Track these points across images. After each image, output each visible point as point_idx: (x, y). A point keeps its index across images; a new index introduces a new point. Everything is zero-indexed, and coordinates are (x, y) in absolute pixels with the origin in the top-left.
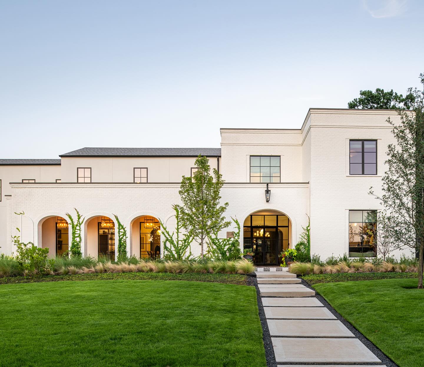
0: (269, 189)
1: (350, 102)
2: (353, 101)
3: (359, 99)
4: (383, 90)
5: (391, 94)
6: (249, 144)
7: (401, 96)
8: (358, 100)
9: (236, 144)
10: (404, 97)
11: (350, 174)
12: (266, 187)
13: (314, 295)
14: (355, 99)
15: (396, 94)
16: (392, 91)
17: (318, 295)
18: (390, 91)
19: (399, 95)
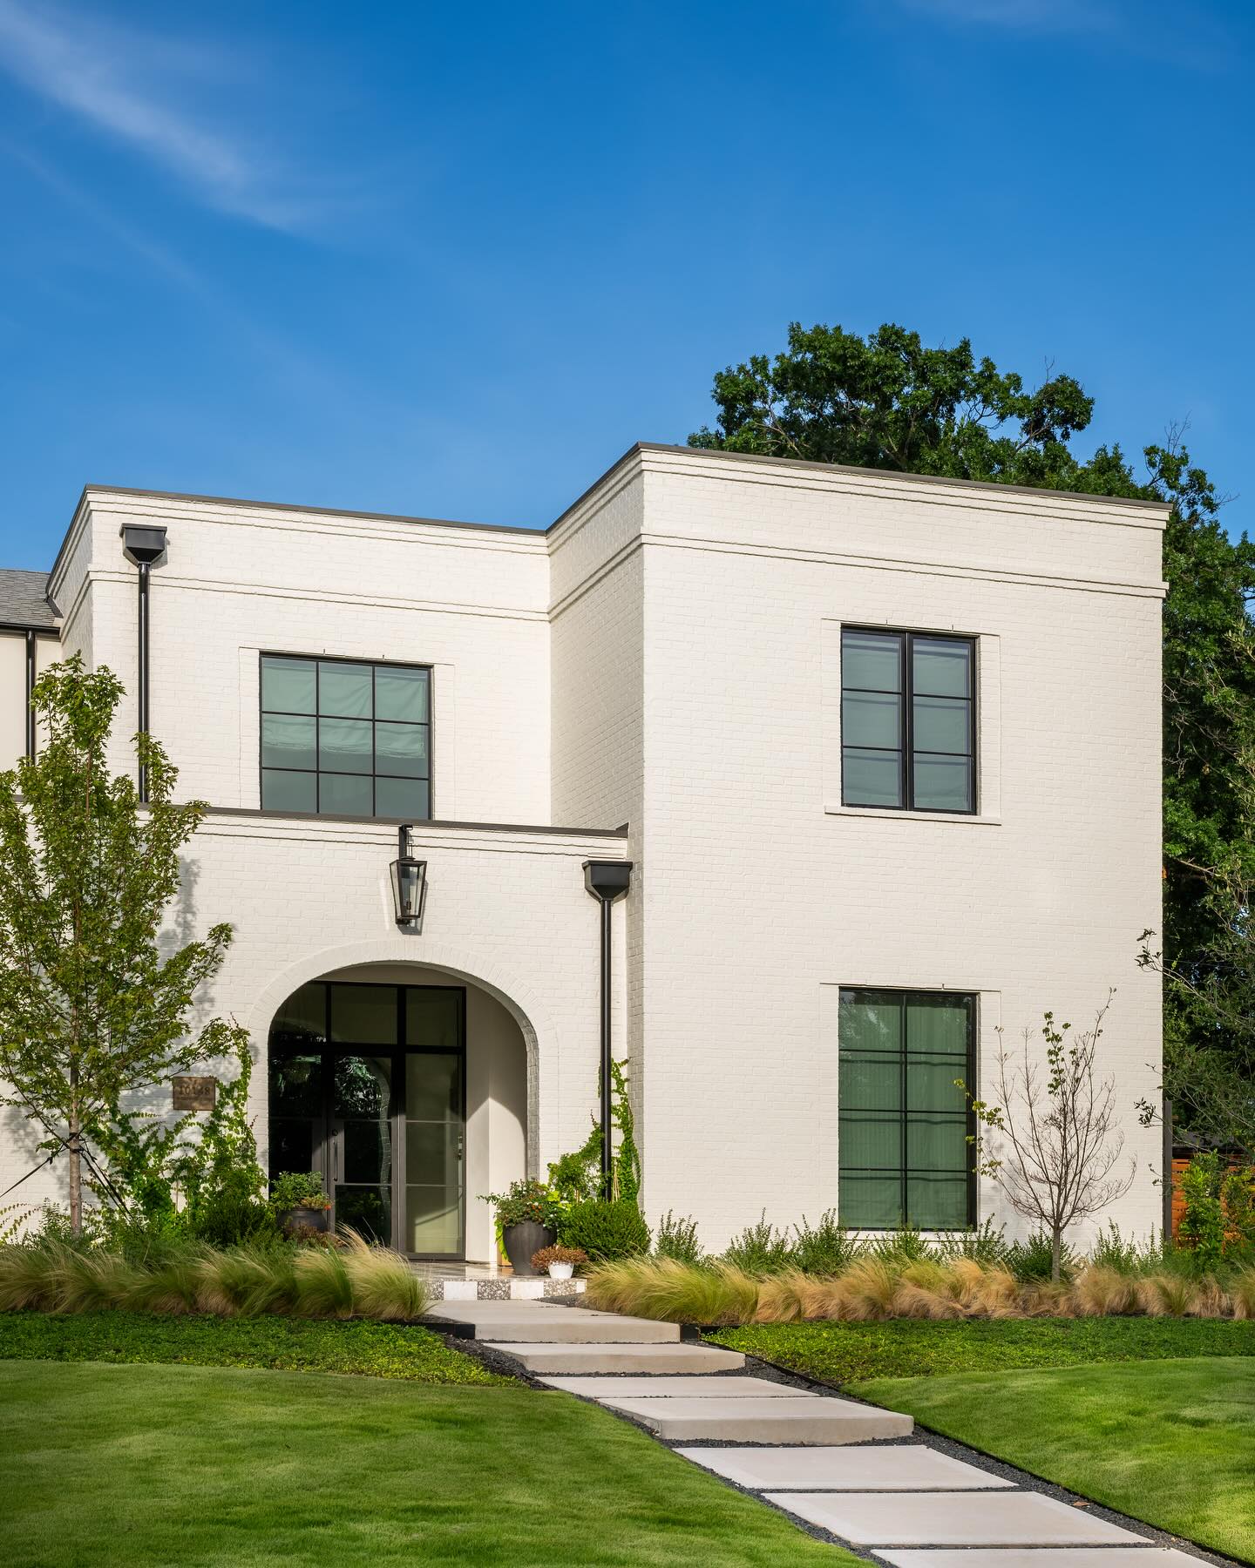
0: (417, 854)
1: (729, 370)
2: (741, 369)
3: (779, 358)
4: (915, 337)
5: (959, 359)
6: (255, 589)
7: (1016, 381)
8: (773, 365)
9: (184, 583)
10: (1031, 389)
11: (843, 805)
12: (396, 840)
13: (908, 1431)
14: (754, 361)
15: (989, 365)
16: (965, 346)
17: (926, 1433)
18: (951, 346)
19: (1001, 373)
